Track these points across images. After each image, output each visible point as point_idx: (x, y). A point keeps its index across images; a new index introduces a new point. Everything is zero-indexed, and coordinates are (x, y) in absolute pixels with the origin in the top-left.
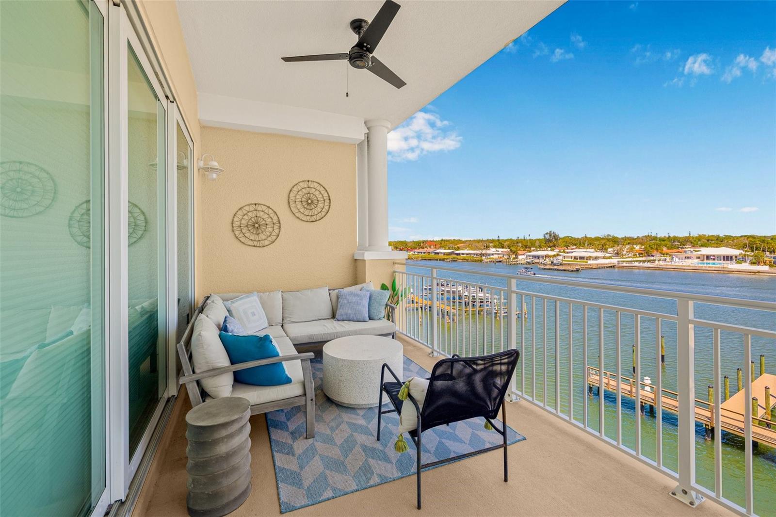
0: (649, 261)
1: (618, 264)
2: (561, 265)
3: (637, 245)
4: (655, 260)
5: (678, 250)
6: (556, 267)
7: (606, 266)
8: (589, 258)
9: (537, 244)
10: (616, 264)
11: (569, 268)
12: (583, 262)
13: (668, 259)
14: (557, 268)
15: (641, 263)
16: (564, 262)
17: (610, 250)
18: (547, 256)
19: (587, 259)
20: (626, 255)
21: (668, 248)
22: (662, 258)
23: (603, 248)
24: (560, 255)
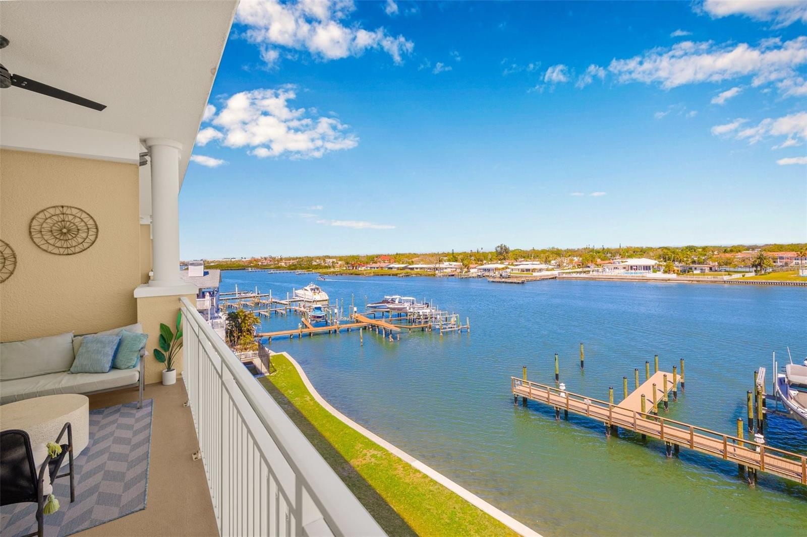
0: (585, 272)
1: (559, 275)
2: (509, 277)
3: (577, 256)
4: (589, 271)
5: (609, 261)
6: (503, 280)
7: (548, 277)
8: (534, 270)
9: (490, 256)
10: (557, 276)
11: (515, 280)
12: (529, 274)
13: (600, 269)
14: (505, 281)
15: (578, 274)
16: (511, 275)
17: (553, 262)
18: (496, 269)
19: (532, 272)
20: (566, 266)
21: (602, 260)
22: (596, 269)
23: (547, 261)
24: (509, 268)
